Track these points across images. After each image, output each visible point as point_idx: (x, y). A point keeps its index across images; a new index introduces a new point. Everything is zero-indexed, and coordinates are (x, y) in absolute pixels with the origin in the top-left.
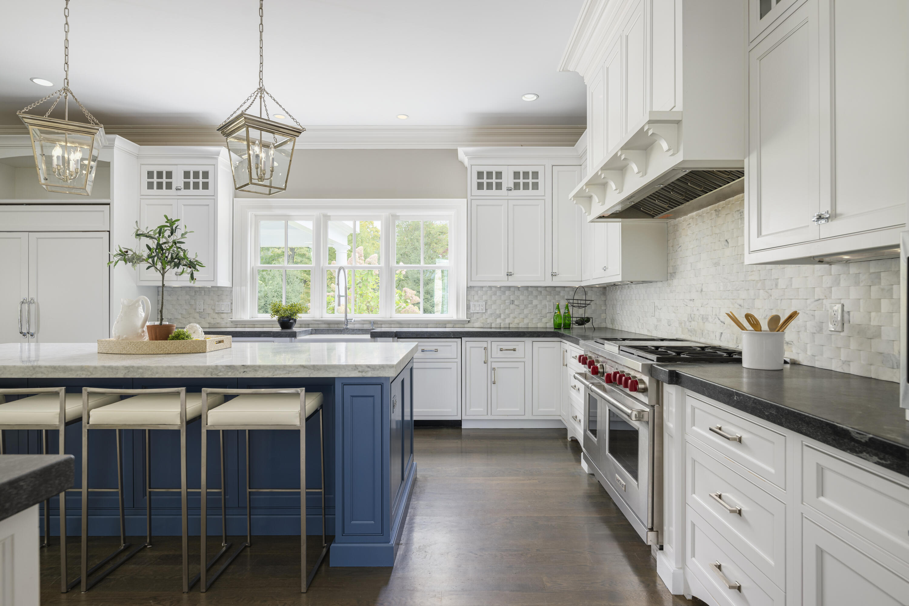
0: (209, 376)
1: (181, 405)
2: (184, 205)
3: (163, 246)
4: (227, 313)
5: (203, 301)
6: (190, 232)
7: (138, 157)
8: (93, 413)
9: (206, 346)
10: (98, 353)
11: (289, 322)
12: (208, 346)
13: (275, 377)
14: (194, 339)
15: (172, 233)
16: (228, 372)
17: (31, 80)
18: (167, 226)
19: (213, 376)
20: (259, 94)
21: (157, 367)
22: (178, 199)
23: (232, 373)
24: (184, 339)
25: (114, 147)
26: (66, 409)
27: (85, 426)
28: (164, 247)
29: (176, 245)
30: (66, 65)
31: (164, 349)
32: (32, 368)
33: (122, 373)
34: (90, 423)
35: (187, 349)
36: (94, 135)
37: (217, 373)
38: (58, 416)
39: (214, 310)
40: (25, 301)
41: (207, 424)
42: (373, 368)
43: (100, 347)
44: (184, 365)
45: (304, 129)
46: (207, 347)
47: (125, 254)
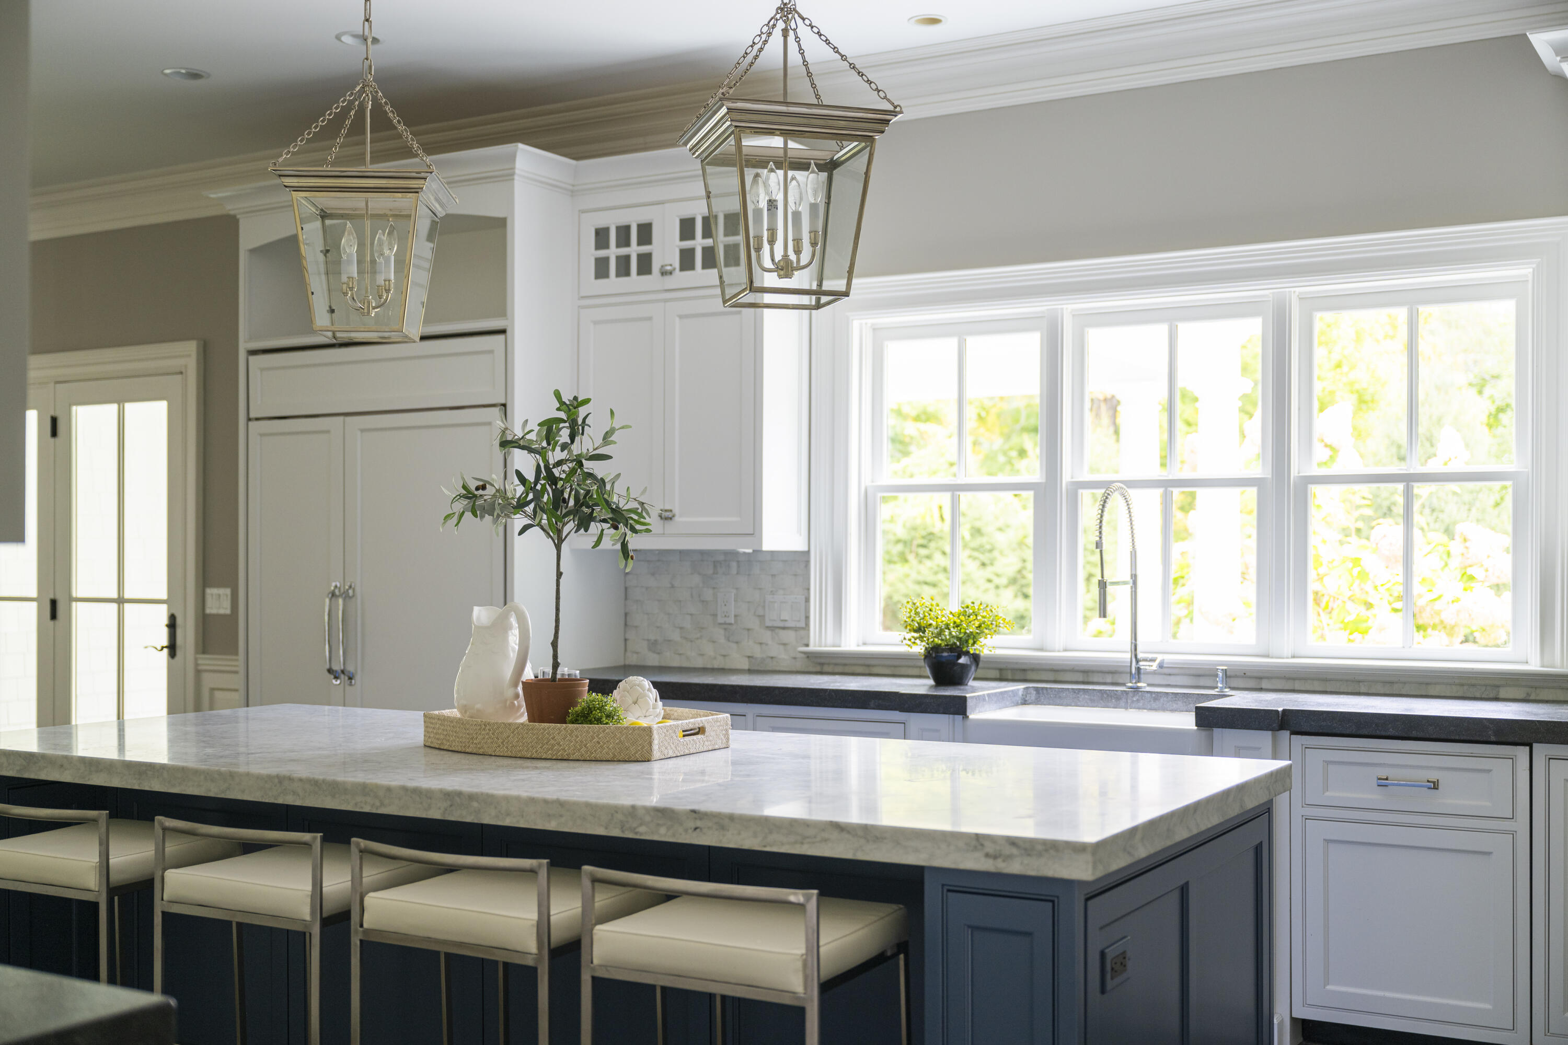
0: (616, 832)
1: (539, 906)
2: (681, 317)
3: (556, 472)
4: (796, 629)
5: (735, 591)
6: (622, 428)
7: (573, 192)
8: (371, 899)
9: (650, 744)
10: (425, 746)
11: (955, 664)
12: (656, 742)
13: (768, 849)
14: (625, 723)
15: (572, 437)
16: (658, 825)
17: (338, 38)
18: (562, 421)
19: (626, 832)
20: (781, 25)
21: (507, 799)
22: (666, 301)
23: (668, 829)
24: (601, 723)
25: (516, 177)
26: (324, 885)
27: (356, 932)
28: (557, 475)
29: (582, 469)
30: (366, 23)
31: (553, 746)
32: (276, 781)
33: (440, 809)
34: (365, 925)
35: (606, 750)
36: (417, 192)
37: (634, 825)
38: (309, 900)
39: (762, 617)
40: (337, 592)
41: (592, 963)
42: (1026, 849)
43: (428, 732)
44: (564, 796)
45: (898, 109)
46: (655, 747)
47: (475, 496)
